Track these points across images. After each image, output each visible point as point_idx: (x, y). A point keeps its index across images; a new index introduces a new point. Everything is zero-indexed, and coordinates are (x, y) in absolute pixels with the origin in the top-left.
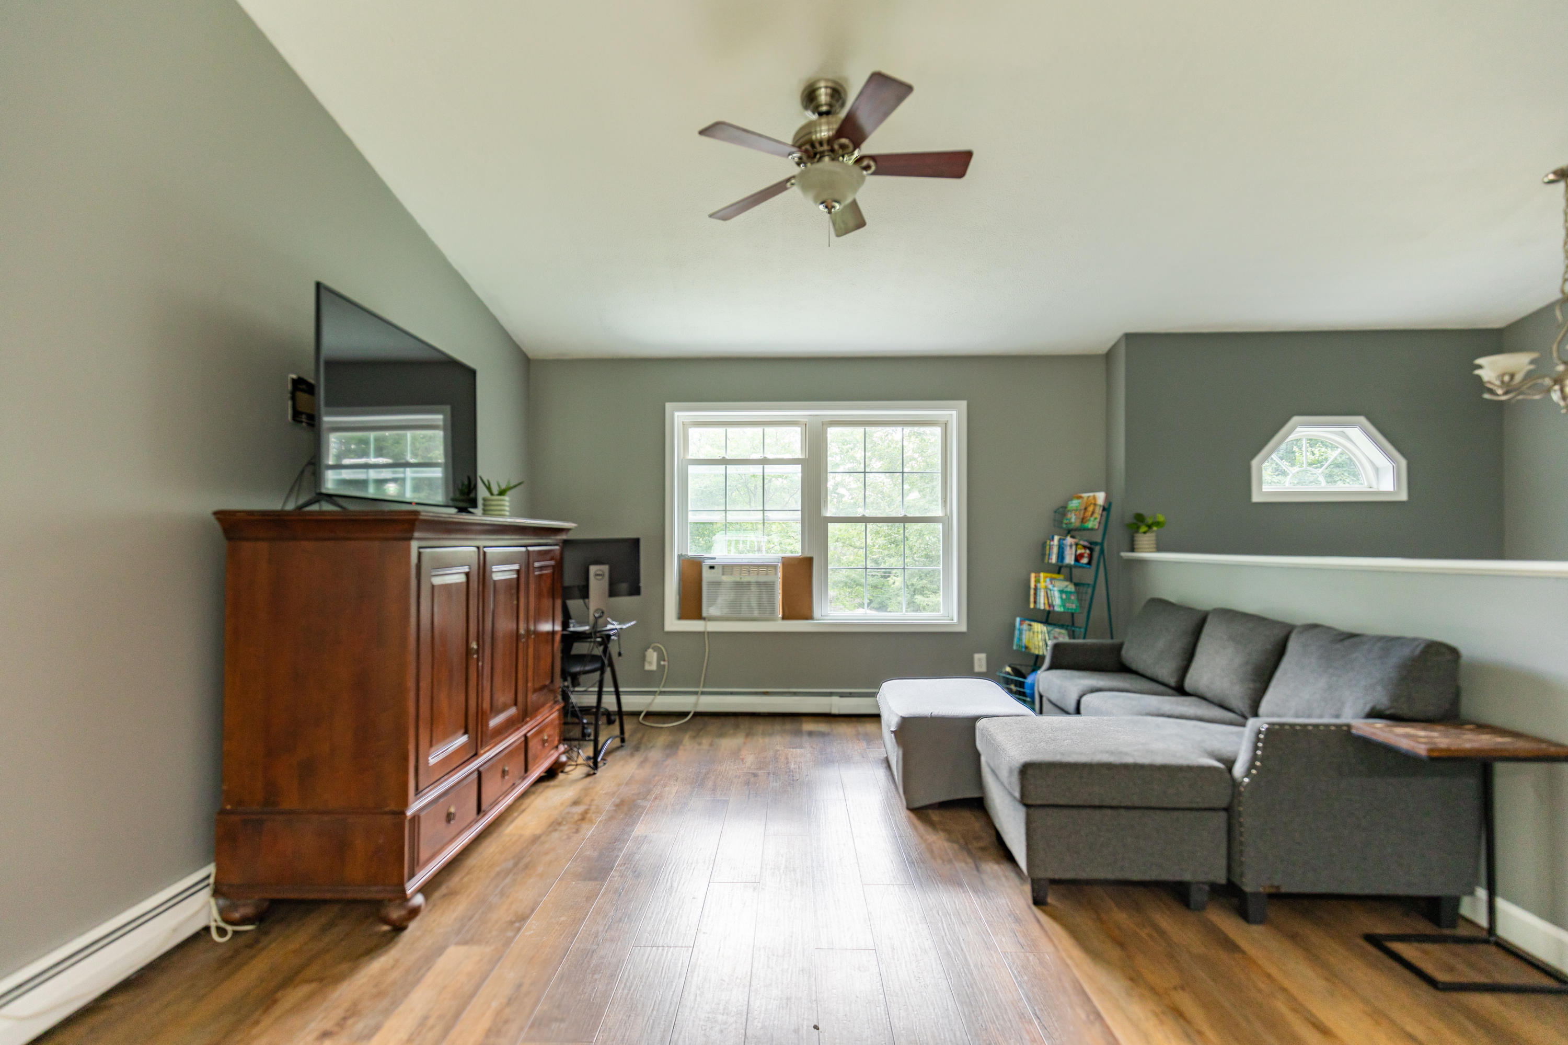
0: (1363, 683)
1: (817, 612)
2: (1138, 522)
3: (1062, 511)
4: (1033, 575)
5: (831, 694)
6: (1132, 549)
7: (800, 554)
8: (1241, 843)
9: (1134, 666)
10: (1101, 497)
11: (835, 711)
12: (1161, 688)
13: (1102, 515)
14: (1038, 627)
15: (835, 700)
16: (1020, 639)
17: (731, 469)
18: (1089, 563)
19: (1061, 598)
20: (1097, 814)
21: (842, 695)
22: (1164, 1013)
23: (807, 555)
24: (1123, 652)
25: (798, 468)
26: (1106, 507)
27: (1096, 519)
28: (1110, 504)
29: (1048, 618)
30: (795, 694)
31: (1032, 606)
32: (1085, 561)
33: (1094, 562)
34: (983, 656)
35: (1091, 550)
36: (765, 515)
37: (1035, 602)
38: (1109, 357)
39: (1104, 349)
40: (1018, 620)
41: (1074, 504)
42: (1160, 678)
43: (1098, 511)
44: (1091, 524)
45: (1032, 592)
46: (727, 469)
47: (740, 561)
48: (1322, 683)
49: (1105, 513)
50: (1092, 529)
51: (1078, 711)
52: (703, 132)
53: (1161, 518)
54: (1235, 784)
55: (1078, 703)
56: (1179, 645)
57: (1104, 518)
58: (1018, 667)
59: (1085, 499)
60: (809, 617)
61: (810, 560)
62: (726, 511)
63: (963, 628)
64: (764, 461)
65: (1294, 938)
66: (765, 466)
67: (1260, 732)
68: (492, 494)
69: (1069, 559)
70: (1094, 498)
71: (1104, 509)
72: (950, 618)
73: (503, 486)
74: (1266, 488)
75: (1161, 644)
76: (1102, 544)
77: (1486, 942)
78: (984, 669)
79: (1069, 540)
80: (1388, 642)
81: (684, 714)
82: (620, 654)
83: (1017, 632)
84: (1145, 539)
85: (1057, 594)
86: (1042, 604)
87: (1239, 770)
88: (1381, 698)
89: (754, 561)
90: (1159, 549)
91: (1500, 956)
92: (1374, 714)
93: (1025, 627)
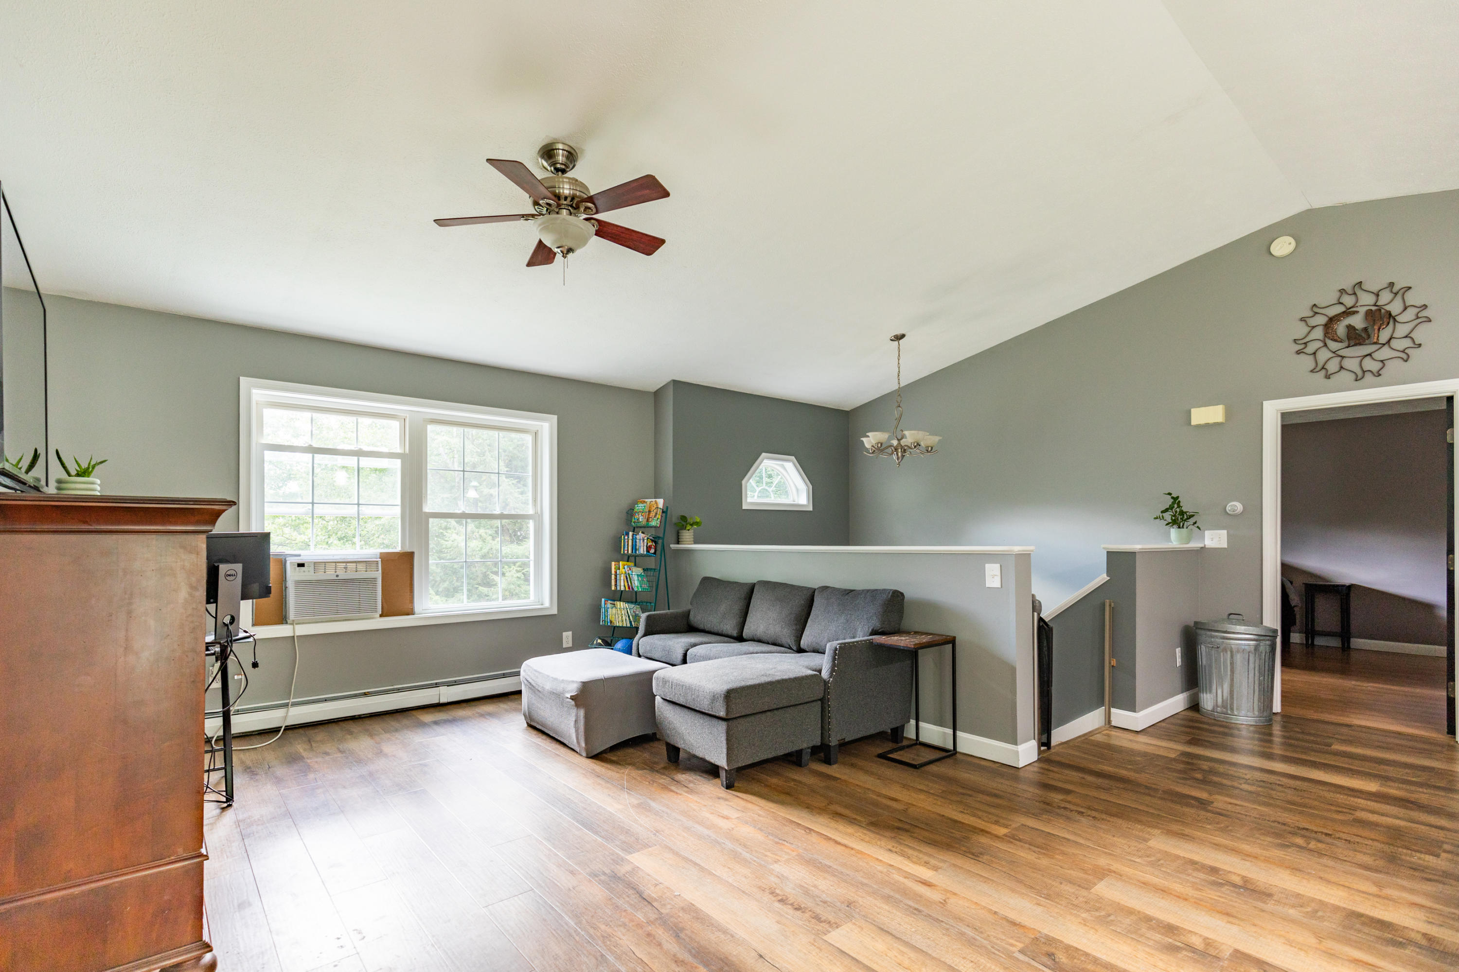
0: (865, 616)
1: (418, 607)
2: (683, 522)
3: (630, 512)
4: (613, 563)
5: (437, 685)
6: (678, 542)
7: (400, 549)
8: (829, 717)
9: (701, 627)
10: (661, 502)
11: (443, 700)
12: (726, 639)
13: (662, 516)
14: (621, 605)
15: (443, 689)
16: (606, 616)
17: (318, 457)
18: (655, 553)
19: (638, 580)
20: (763, 716)
21: (449, 684)
22: (833, 817)
23: (408, 549)
24: (691, 617)
25: (398, 463)
26: (665, 510)
27: (658, 519)
28: (667, 508)
29: (629, 596)
30: (399, 690)
31: (613, 588)
32: (652, 551)
33: (658, 552)
34: (570, 633)
35: (655, 542)
36: (360, 509)
37: (616, 585)
38: (657, 395)
39: (653, 388)
40: (603, 600)
41: (640, 507)
42: (725, 632)
43: (660, 512)
44: (653, 523)
45: (613, 577)
46: (315, 459)
47: (332, 558)
48: (842, 619)
49: (664, 514)
50: (655, 527)
51: (684, 661)
52: (488, 160)
53: (698, 520)
54: (825, 683)
55: (685, 655)
56: (737, 607)
57: (663, 519)
58: (606, 639)
59: (648, 503)
60: (410, 612)
61: (411, 555)
62: (313, 503)
63: (555, 611)
64: (359, 453)
65: (853, 765)
66: (360, 458)
67: (836, 649)
68: (69, 475)
69: (642, 550)
70: (656, 503)
71: (663, 512)
72: (540, 603)
73: (84, 465)
74: (749, 500)
75: (723, 608)
76: (663, 539)
77: (916, 744)
78: (570, 645)
79: (641, 536)
80: (873, 594)
81: (276, 730)
82: (255, 665)
83: (603, 610)
84: (687, 535)
85: (635, 578)
86: (622, 586)
87: (825, 674)
88: (875, 623)
89: (348, 558)
90: (695, 542)
91: (923, 749)
92: (874, 633)
93: (609, 605)
